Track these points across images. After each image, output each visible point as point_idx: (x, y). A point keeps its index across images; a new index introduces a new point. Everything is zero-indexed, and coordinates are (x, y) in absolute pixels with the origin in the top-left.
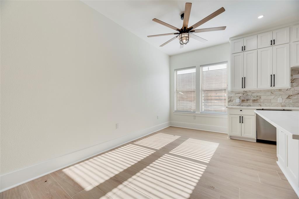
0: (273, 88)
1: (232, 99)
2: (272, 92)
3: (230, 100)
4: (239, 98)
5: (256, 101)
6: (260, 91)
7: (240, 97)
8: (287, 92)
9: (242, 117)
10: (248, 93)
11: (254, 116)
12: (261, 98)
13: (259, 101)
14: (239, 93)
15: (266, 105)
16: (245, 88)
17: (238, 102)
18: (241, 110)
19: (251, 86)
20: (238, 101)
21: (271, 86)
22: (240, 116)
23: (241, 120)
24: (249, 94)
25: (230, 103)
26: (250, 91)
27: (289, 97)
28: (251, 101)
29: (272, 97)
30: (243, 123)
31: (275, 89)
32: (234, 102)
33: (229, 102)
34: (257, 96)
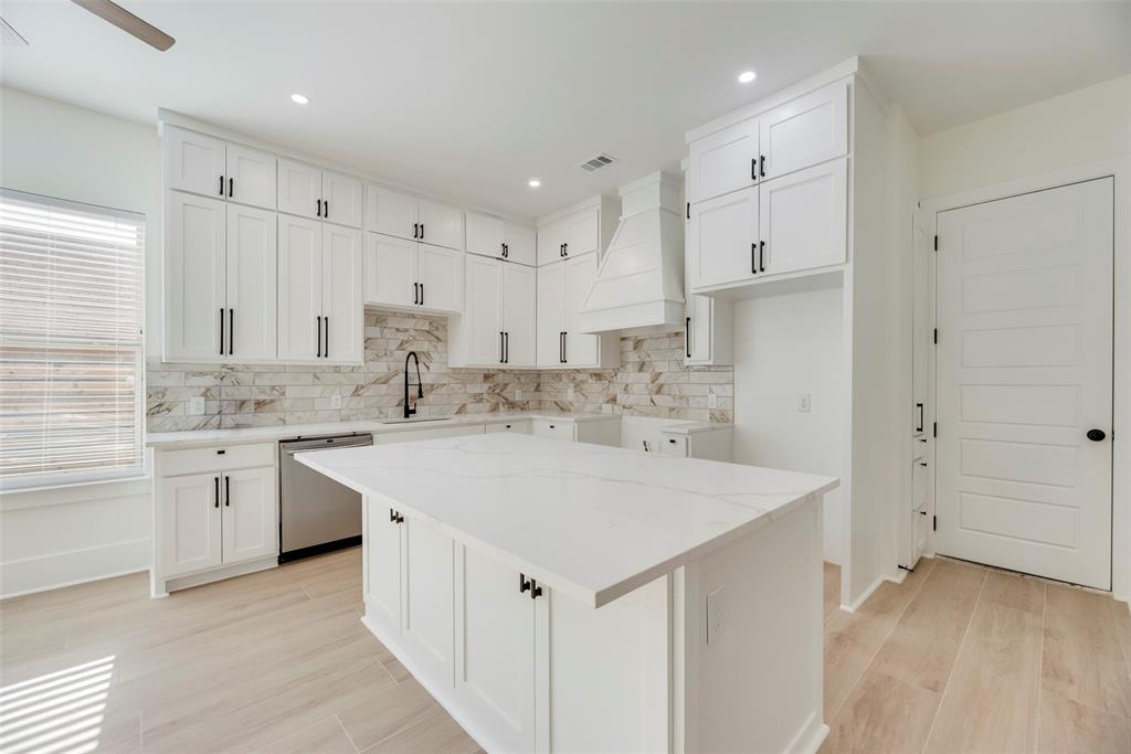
0: (323, 361)
1: (169, 398)
2: (316, 374)
3: (160, 405)
4: (204, 395)
5: (268, 407)
6: (282, 369)
7: (208, 390)
8: (353, 375)
9: (227, 478)
10: (239, 374)
11: (270, 466)
12: (284, 394)
13: (278, 404)
14: (202, 374)
15: (299, 418)
16: (231, 353)
17: (198, 413)
18: (220, 453)
19: (254, 348)
20: (196, 407)
21: (319, 355)
22: (218, 475)
23: (223, 492)
24: (245, 377)
25: (157, 420)
26: (247, 367)
27: (356, 392)
28: (250, 407)
29: (317, 391)
30: (227, 504)
31: (327, 364)
32: (177, 412)
33: (151, 413)
34: (273, 388)
